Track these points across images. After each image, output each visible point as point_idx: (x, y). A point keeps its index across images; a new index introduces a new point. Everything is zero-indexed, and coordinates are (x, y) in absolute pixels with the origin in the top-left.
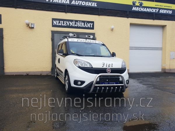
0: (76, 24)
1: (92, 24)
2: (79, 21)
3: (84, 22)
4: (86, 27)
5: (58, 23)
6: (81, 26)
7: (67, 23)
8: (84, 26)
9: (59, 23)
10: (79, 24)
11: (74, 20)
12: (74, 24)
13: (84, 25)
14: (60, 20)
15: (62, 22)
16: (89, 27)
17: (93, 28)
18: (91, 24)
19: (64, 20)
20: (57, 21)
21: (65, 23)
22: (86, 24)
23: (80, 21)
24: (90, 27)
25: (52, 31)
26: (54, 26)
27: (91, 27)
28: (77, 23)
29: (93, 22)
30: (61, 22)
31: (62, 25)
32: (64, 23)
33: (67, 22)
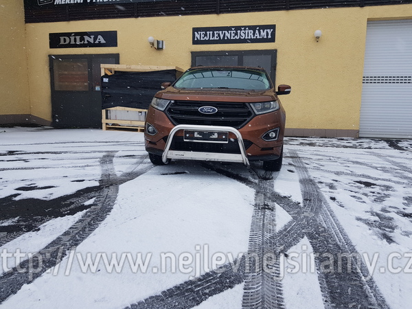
0: (236, 34)
1: (270, 32)
2: (243, 27)
3: (253, 28)
4: (258, 37)
5: (202, 36)
6: (246, 38)
7: (219, 35)
8: (252, 37)
9: (206, 35)
10: (242, 34)
11: (233, 27)
12: (233, 35)
13: (254, 34)
14: (206, 29)
15: (211, 32)
16: (263, 38)
17: (272, 40)
18: (268, 30)
19: (213, 29)
20: (202, 33)
21: (216, 35)
22: (257, 31)
23: (245, 27)
24: (265, 37)
25: (192, 53)
26: (195, 42)
27: (270, 37)
28: (239, 31)
29: (273, 27)
30: (208, 33)
31: (211, 39)
32: (213, 35)
33: (221, 32)
